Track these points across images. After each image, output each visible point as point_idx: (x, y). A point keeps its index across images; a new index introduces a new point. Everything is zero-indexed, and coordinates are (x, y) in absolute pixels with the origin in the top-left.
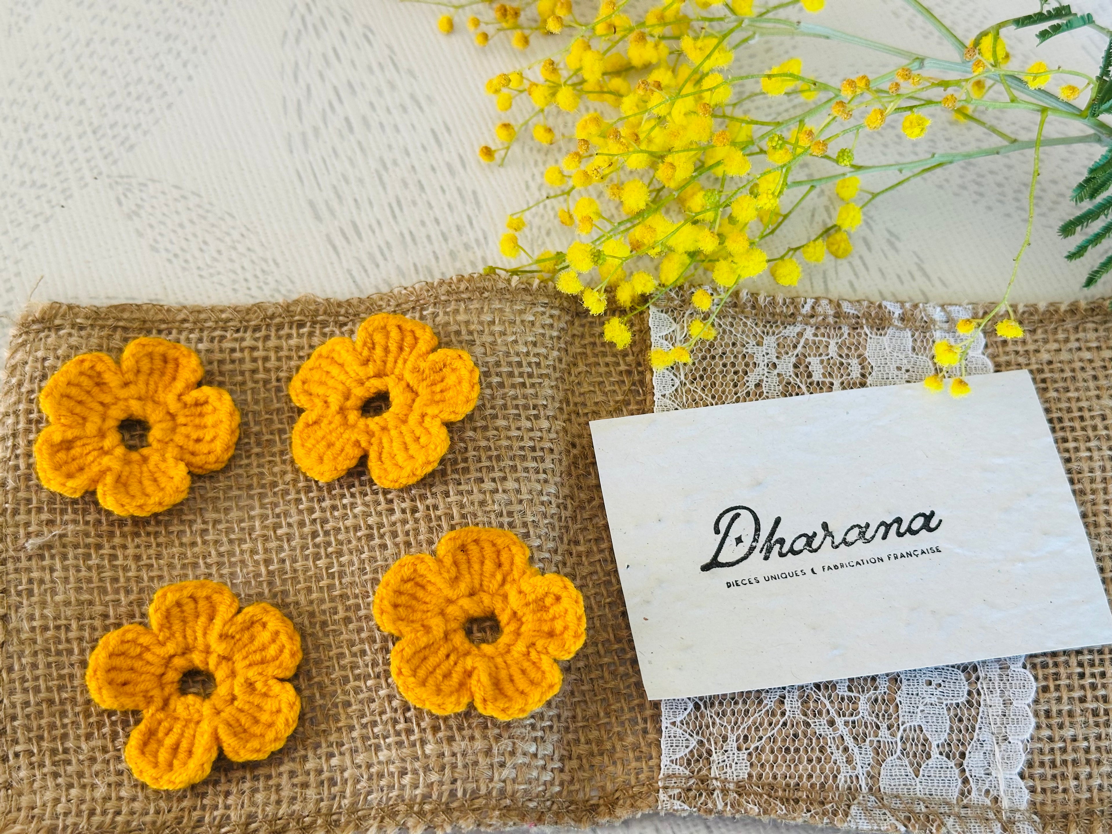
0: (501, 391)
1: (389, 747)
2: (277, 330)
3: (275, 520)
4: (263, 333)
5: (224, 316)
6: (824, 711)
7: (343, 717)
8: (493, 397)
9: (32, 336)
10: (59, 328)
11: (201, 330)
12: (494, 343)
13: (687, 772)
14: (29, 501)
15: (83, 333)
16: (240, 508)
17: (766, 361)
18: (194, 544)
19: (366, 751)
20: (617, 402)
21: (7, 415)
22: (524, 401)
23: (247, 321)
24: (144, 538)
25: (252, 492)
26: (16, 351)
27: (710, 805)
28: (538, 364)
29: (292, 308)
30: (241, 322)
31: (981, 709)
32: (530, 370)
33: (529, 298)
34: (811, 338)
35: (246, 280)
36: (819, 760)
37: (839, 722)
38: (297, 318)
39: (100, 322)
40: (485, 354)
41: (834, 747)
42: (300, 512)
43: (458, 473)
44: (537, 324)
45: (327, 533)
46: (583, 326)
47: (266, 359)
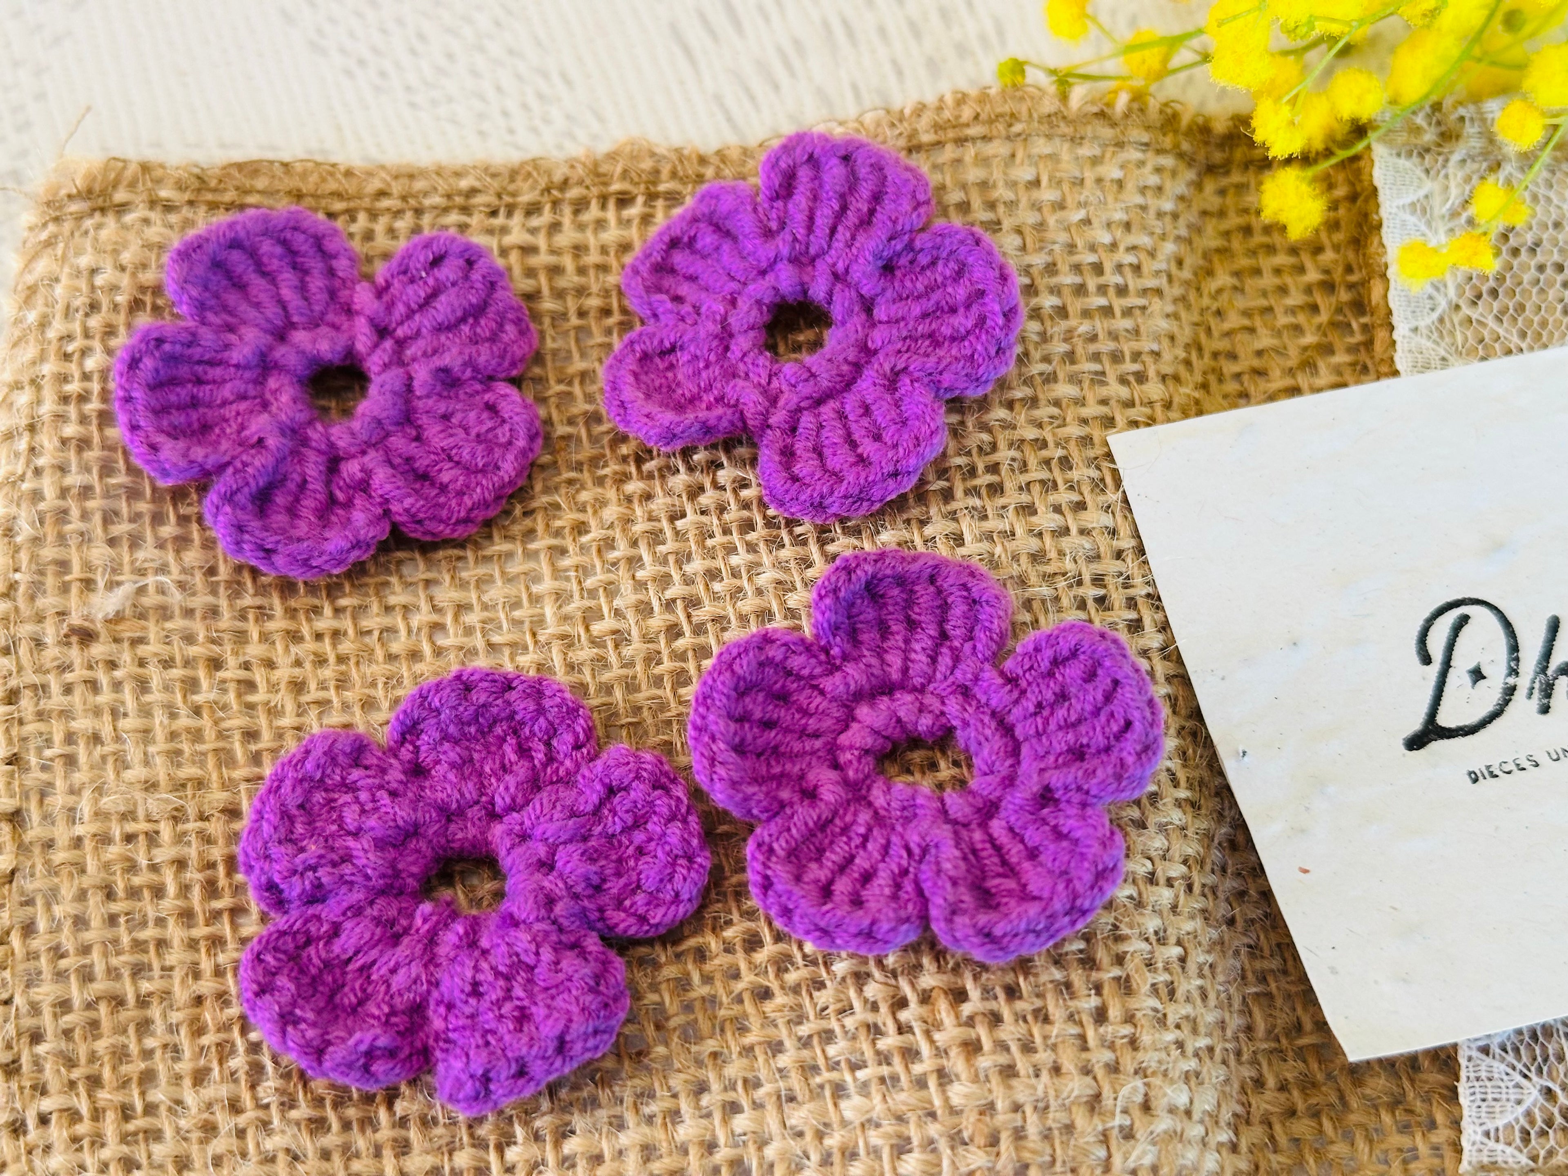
0: (1064, 325)
1: (864, 1089)
2: (576, 212)
3: (588, 603)
4: (546, 217)
5: (464, 184)
7: (754, 1022)
8: (1044, 337)
9: (67, 226)
10: (122, 208)
11: (418, 212)
12: (1041, 226)
14: (63, 565)
15: (173, 218)
16: (509, 580)
18: (415, 655)
19: (812, 1099)
20: (1305, 349)
21: (17, 386)
22: (1111, 345)
23: (514, 195)
24: (310, 645)
25: (533, 546)
26: (34, 257)
28: (1137, 269)
29: (605, 168)
30: (499, 196)
32: (1118, 279)
33: (1107, 133)
35: (505, 114)
38: (616, 187)
39: (209, 197)
40: (1023, 248)
42: (640, 585)
43: (980, 496)
44: (1130, 186)
45: (699, 630)
46: (1222, 192)
47: (555, 271)
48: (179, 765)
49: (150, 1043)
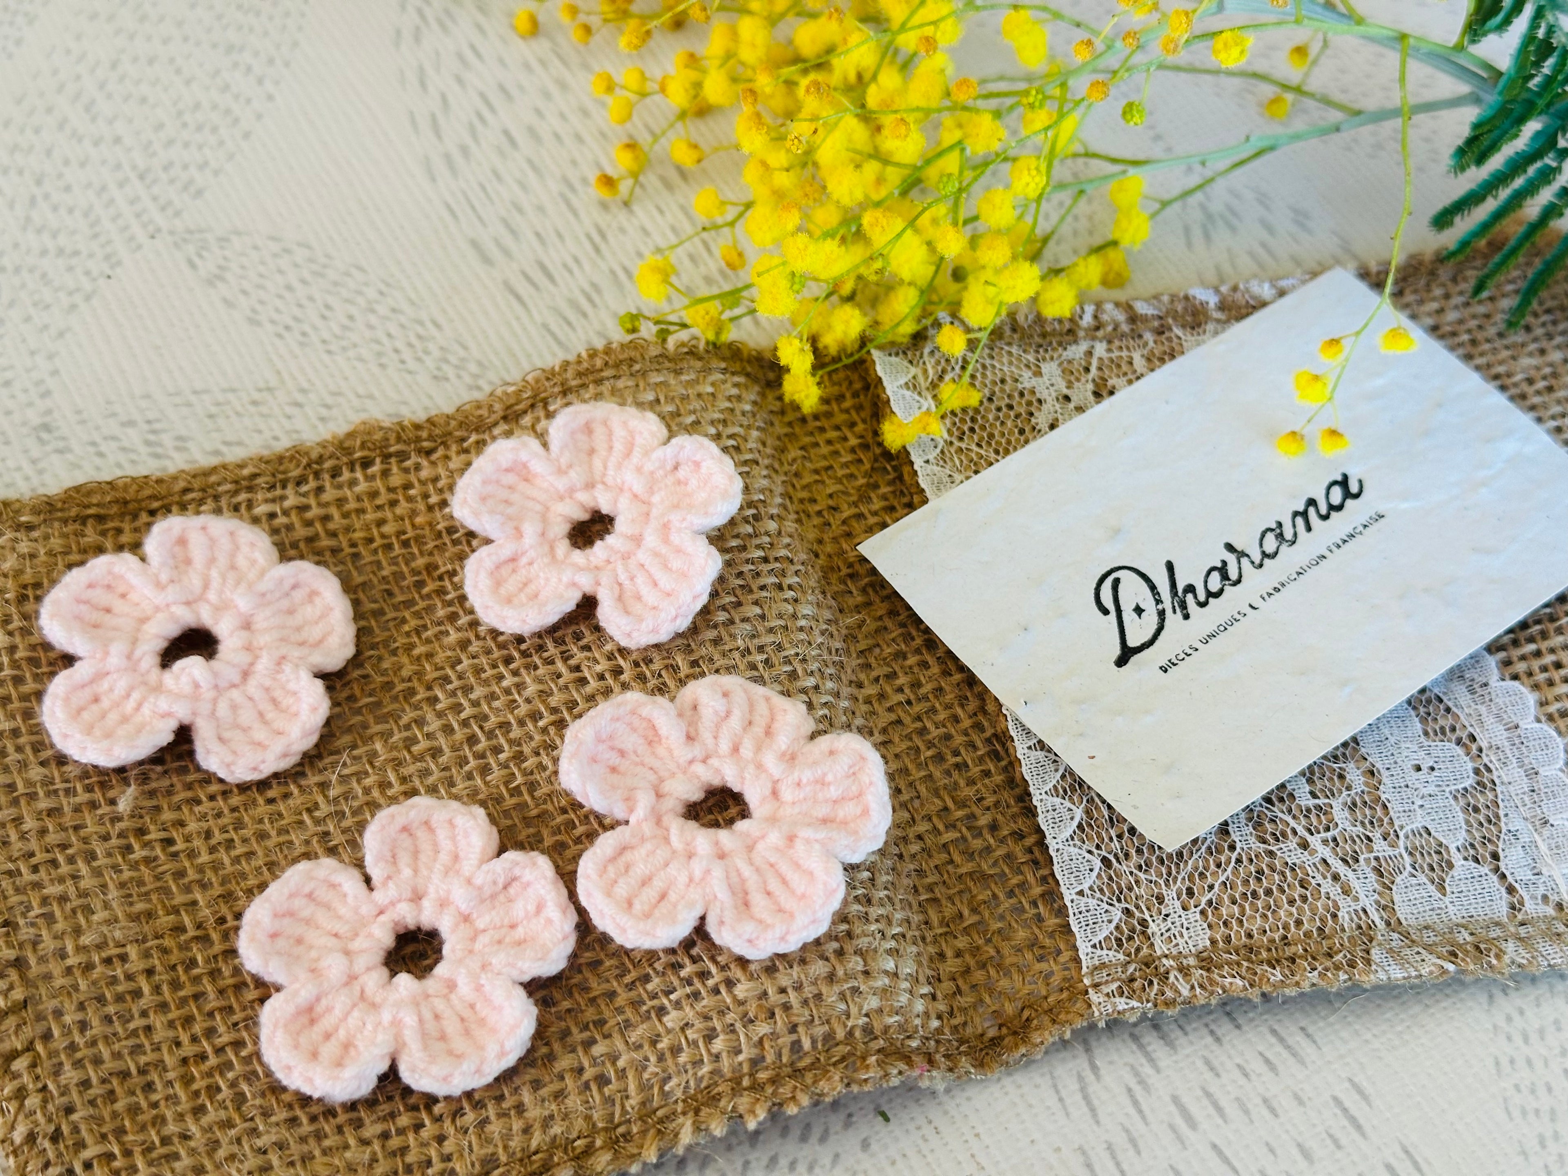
1: (678, 1005)
2: (333, 477)
3: (405, 734)
4: (312, 484)
5: (246, 472)
6: (1289, 831)
13: (1121, 957)
17: (1054, 394)
19: (643, 1021)
20: (860, 488)
23: (284, 473)
27: (1169, 994)
29: (347, 444)
30: (274, 475)
31: (1498, 789)
33: (697, 364)
34: (1105, 355)
36: (1304, 899)
37: (1315, 841)
38: (358, 455)
41: (1319, 877)
42: (441, 714)
44: (720, 397)
45: (490, 734)
47: (326, 518)
48: (131, 904)
49: (155, 1097)
